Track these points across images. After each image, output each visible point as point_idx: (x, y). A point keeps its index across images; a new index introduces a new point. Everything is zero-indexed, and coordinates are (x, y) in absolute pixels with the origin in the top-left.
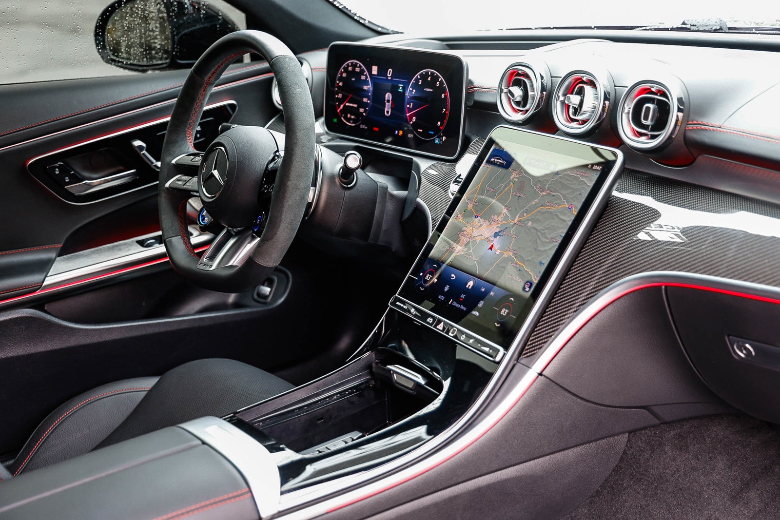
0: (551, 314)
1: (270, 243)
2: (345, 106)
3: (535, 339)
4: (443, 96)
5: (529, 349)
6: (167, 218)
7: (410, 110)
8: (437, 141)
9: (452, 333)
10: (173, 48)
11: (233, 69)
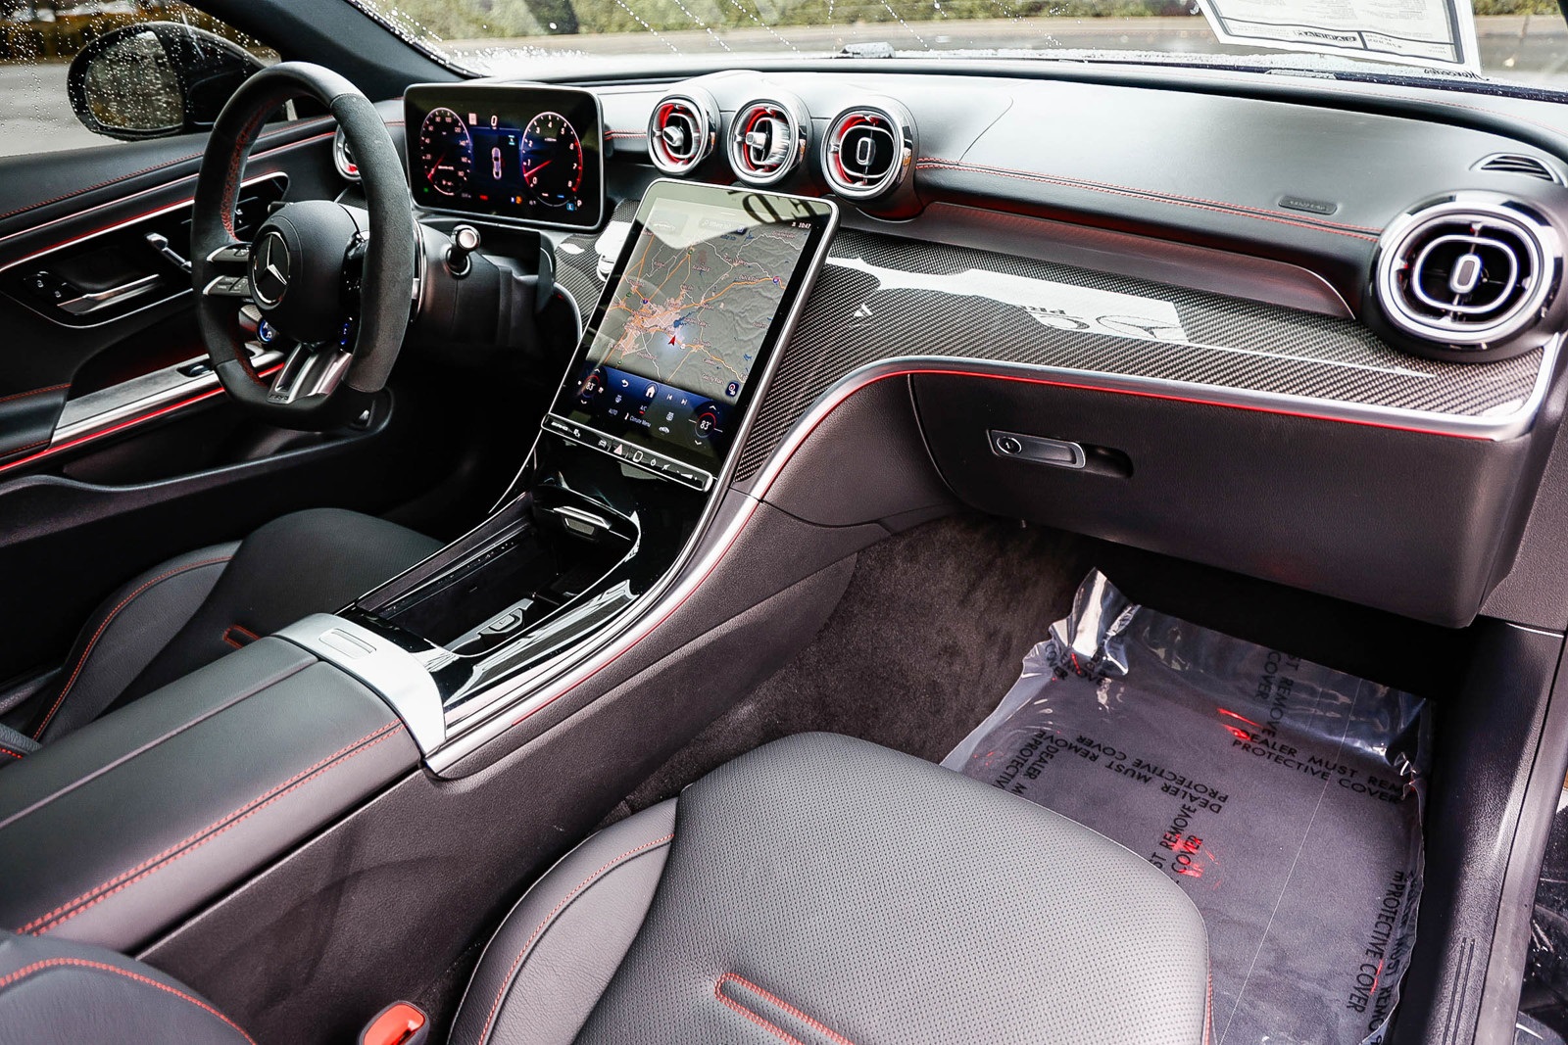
0: (766, 421)
1: (368, 359)
2: (437, 170)
3: (750, 455)
4: (572, 147)
5: (743, 469)
6: (212, 336)
7: (528, 169)
8: (570, 207)
9: (637, 458)
10: (184, 104)
11: (271, 130)
